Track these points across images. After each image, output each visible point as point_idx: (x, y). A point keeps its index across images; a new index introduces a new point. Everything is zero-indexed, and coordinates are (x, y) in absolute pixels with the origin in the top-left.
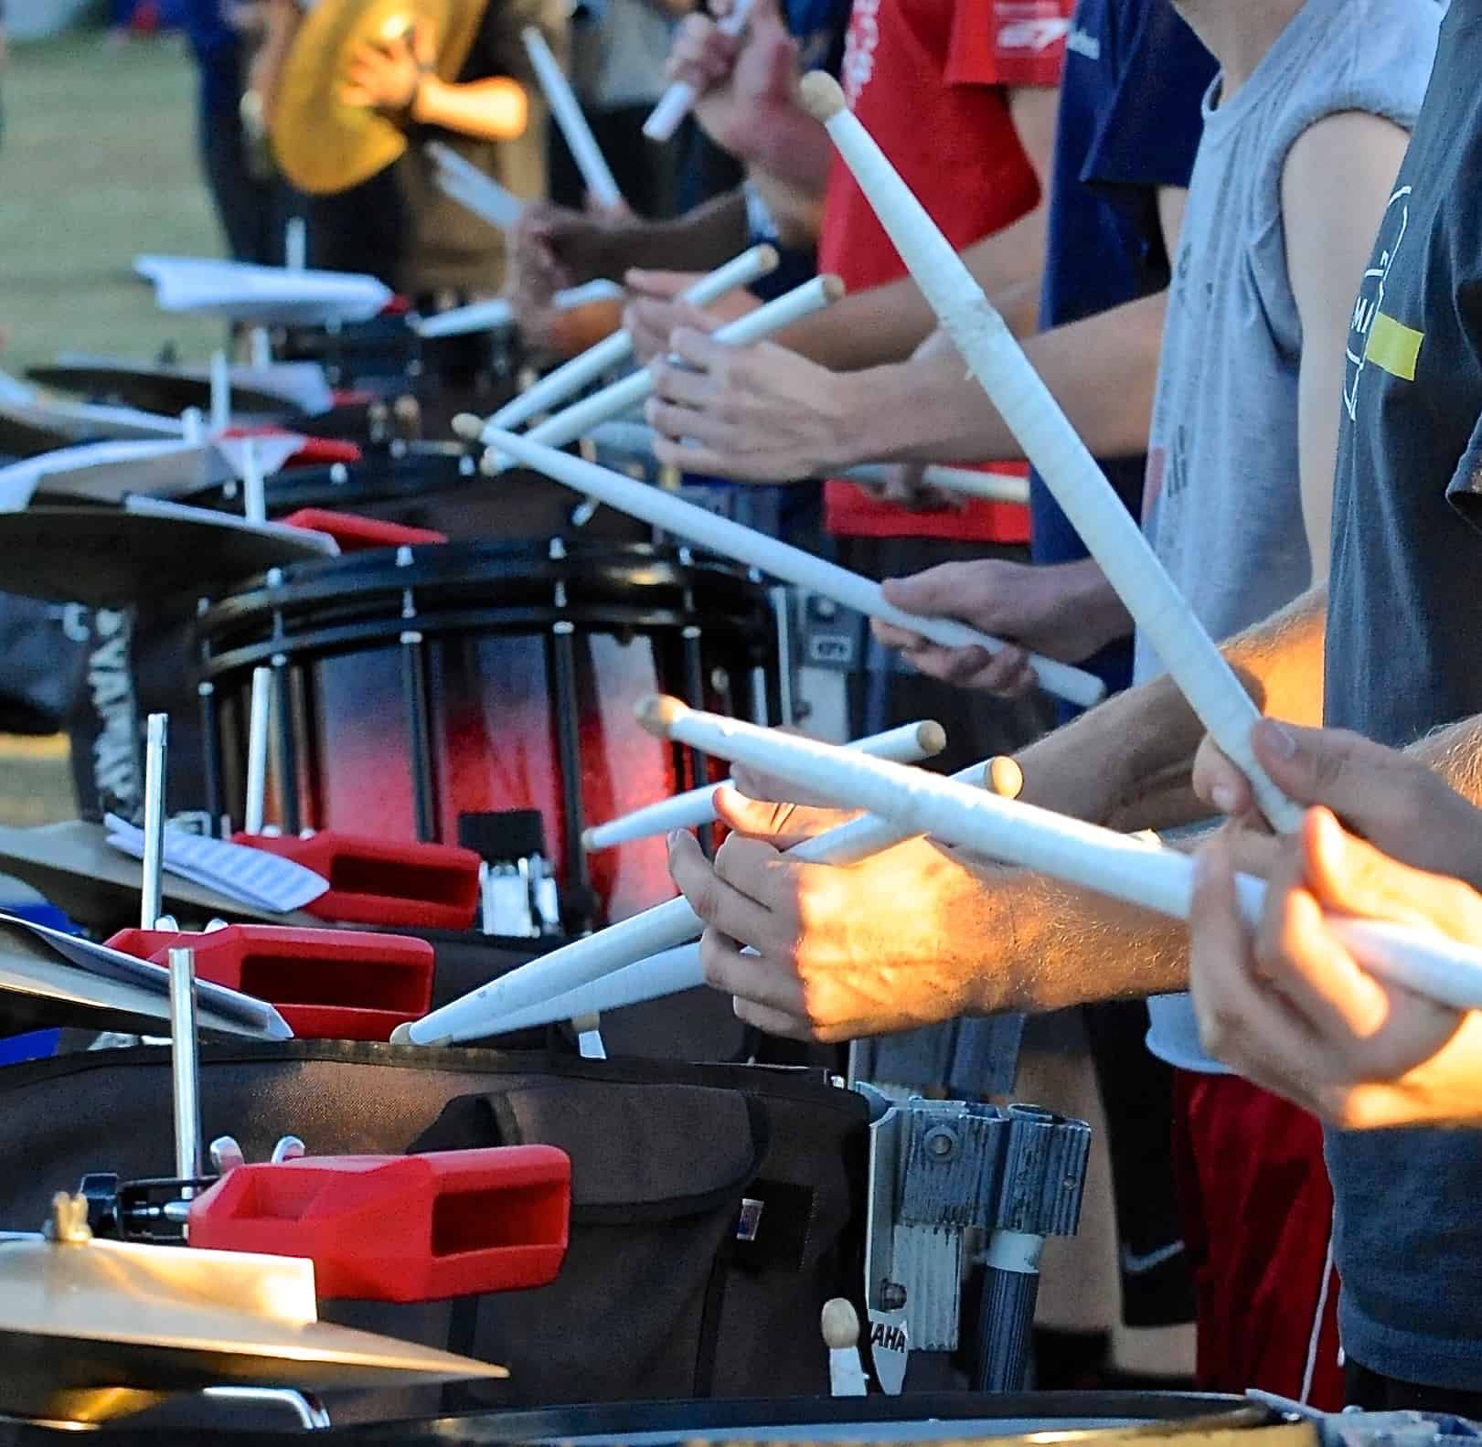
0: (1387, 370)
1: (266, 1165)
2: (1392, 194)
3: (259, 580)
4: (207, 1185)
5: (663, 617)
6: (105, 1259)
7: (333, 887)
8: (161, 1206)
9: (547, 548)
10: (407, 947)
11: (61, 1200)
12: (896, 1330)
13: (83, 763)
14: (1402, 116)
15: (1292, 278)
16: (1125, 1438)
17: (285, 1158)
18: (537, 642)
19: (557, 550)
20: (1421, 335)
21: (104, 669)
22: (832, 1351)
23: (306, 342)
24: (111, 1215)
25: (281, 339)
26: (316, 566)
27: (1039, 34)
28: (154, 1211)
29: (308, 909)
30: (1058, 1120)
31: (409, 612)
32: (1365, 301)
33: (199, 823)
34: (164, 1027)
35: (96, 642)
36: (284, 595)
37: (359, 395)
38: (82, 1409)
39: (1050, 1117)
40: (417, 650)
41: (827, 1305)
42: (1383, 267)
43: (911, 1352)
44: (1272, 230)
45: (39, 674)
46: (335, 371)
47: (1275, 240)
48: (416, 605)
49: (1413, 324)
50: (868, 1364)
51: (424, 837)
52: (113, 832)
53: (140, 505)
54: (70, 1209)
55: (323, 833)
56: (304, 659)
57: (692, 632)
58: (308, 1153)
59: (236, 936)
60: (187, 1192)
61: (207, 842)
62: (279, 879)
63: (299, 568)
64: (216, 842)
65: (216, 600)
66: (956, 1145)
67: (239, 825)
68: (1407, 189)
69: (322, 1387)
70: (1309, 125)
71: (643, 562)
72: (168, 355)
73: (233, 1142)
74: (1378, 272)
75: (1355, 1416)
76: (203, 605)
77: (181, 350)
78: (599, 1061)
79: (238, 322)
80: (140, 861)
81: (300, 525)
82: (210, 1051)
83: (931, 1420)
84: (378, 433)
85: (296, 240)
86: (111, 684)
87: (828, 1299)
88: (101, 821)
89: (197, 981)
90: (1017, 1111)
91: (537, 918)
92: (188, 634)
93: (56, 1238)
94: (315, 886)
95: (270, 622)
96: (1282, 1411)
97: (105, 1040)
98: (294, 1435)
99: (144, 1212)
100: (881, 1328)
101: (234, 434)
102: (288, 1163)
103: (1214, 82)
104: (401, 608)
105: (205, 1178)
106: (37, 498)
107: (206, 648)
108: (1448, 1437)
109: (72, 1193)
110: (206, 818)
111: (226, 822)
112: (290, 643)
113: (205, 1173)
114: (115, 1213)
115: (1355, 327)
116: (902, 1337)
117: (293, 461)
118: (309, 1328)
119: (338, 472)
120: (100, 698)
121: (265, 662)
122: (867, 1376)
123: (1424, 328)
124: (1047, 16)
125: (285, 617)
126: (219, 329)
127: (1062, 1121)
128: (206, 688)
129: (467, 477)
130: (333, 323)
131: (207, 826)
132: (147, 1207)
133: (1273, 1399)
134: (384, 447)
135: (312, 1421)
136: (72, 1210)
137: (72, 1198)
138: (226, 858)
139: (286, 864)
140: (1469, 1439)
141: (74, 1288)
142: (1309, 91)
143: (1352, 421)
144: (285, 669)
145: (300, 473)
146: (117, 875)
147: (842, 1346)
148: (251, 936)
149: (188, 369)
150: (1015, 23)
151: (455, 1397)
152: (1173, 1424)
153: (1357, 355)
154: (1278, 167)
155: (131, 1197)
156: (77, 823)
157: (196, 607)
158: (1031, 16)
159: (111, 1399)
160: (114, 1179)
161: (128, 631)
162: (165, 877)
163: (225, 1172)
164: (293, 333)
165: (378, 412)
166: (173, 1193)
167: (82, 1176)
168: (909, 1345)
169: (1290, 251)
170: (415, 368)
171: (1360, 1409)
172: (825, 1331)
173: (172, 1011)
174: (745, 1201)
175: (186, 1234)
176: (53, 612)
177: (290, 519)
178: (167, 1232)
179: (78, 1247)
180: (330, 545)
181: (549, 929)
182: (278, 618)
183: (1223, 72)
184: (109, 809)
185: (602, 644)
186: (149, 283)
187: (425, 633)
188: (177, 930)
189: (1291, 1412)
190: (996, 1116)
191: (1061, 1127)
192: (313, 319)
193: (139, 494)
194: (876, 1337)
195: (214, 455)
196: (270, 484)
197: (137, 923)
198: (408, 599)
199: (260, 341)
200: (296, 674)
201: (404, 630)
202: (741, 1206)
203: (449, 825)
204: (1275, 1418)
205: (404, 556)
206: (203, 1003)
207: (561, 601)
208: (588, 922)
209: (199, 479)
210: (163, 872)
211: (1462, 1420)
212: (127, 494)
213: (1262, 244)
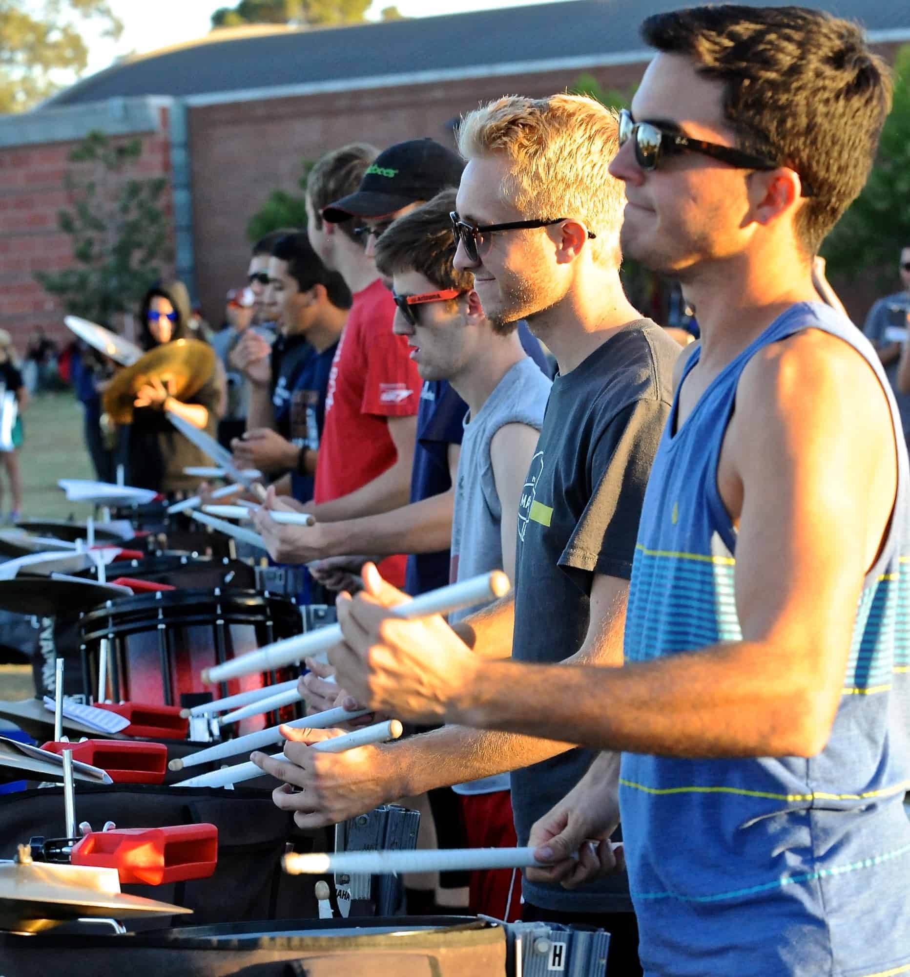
0: (541, 523)
1: (100, 832)
2: (535, 454)
3: (102, 605)
4: (78, 840)
5: (260, 618)
6: (37, 869)
7: (131, 724)
8: (61, 849)
9: (214, 592)
10: (157, 747)
11: (21, 848)
12: (346, 892)
13: (38, 676)
14: (536, 425)
15: (497, 486)
16: (429, 934)
17: (108, 830)
18: (210, 628)
19: (217, 592)
20: (552, 509)
21: (45, 639)
22: (319, 901)
23: (125, 512)
24: (42, 853)
25: (115, 511)
26: (125, 599)
27: (398, 396)
28: (58, 851)
29: (122, 732)
30: (407, 810)
31: (161, 617)
32: (526, 496)
33: (81, 699)
34: (61, 779)
35: (42, 629)
36: (113, 611)
37: (145, 532)
38: (29, 927)
39: (404, 809)
40: (164, 632)
41: (318, 884)
42: (533, 483)
43: (352, 900)
44: (488, 469)
45: (24, 641)
46: (136, 523)
47: (490, 472)
48: (163, 614)
49: (549, 505)
50: (334, 905)
51: (167, 704)
52: (46, 703)
53: (56, 577)
54: (24, 851)
55: (130, 702)
56: (121, 636)
57: (269, 623)
58: (117, 827)
59: (91, 744)
60: (70, 843)
61: (84, 706)
62: (111, 721)
63: (119, 600)
64: (87, 706)
65: (86, 613)
66: (368, 821)
67: (96, 700)
68: (542, 453)
69: (123, 918)
70: (500, 428)
71: (252, 596)
72: (71, 518)
73: (88, 824)
74: (532, 485)
75: (520, 924)
76: (82, 615)
77: (76, 516)
78: (231, 790)
79: (98, 504)
80: (54, 713)
81: (119, 584)
82: (80, 788)
83: (357, 928)
84: (151, 547)
85: (120, 473)
86: (47, 646)
87: (317, 881)
88: (42, 699)
89: (74, 761)
90: (393, 808)
91: (211, 734)
92: (77, 625)
93: (19, 862)
94: (125, 723)
95: (108, 621)
96: (491, 923)
97: (43, 785)
98: (111, 937)
99: (54, 851)
100: (340, 891)
101: (95, 548)
102: (110, 832)
103: (467, 413)
104: (157, 615)
105: (78, 838)
106: (19, 574)
107: (83, 631)
108: (555, 932)
109: (25, 844)
110: (84, 697)
111: (91, 698)
112: (115, 629)
113: (77, 836)
114: (43, 851)
115: (522, 506)
116: (349, 894)
117: (117, 559)
118: (117, 896)
119: (134, 563)
120: (44, 650)
121: (105, 637)
122: (333, 911)
123: (553, 506)
124: (401, 389)
125: (113, 619)
126: (91, 508)
127: (409, 811)
128: (83, 647)
129: (183, 564)
130: (135, 504)
131: (84, 701)
132: (55, 849)
133: (487, 918)
134: (153, 553)
135: (119, 931)
136: (25, 851)
137: (25, 846)
138: (91, 713)
139: (114, 715)
140: (563, 932)
141: (25, 881)
142: (500, 415)
143: (522, 542)
144: (113, 640)
145: (119, 563)
146: (47, 719)
147: (324, 899)
148: (96, 744)
149: (79, 523)
150: (388, 392)
151: (177, 921)
152: (448, 928)
153: (525, 517)
154: (489, 444)
155: (48, 846)
156: (33, 699)
157: (79, 616)
158: (395, 389)
159: (40, 924)
160: (42, 838)
161: (53, 626)
162: (64, 719)
163: (85, 835)
164: (119, 509)
165: (151, 539)
166: (65, 843)
167: (30, 837)
168: (351, 898)
169: (496, 476)
170: (166, 522)
171: (521, 921)
172: (316, 893)
173: (64, 773)
174: (287, 843)
175: (70, 859)
176: (27, 617)
177: (115, 581)
178: (64, 859)
179: (27, 865)
180: (130, 592)
181: (216, 738)
182: (110, 620)
183: (470, 410)
184: (46, 694)
185: (235, 629)
186: (63, 490)
187: (166, 625)
188: (68, 742)
189: (494, 923)
190: (384, 809)
191: (409, 813)
192: (127, 503)
193: (56, 572)
194: (338, 895)
195: (87, 557)
196: (107, 568)
197: (53, 739)
198: (160, 611)
199: (106, 512)
200: (117, 641)
201: (160, 624)
202: (286, 845)
203: (177, 698)
204: (488, 925)
205: (159, 595)
206: (76, 769)
207: (219, 611)
208: (231, 735)
209: (80, 566)
210: (63, 717)
211: (560, 925)
212: (52, 572)
213: (485, 474)
